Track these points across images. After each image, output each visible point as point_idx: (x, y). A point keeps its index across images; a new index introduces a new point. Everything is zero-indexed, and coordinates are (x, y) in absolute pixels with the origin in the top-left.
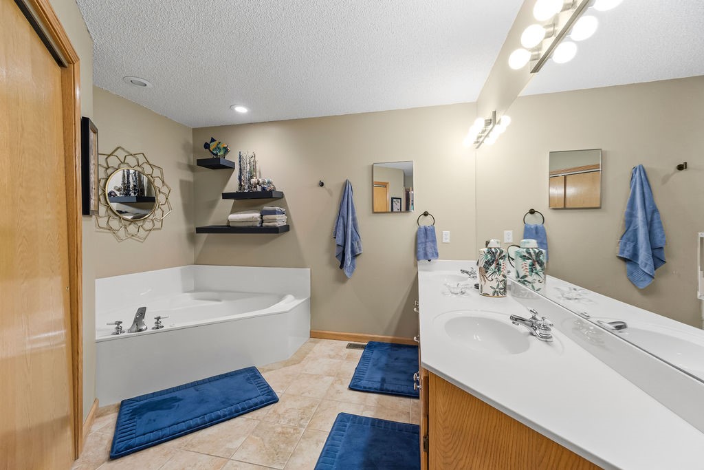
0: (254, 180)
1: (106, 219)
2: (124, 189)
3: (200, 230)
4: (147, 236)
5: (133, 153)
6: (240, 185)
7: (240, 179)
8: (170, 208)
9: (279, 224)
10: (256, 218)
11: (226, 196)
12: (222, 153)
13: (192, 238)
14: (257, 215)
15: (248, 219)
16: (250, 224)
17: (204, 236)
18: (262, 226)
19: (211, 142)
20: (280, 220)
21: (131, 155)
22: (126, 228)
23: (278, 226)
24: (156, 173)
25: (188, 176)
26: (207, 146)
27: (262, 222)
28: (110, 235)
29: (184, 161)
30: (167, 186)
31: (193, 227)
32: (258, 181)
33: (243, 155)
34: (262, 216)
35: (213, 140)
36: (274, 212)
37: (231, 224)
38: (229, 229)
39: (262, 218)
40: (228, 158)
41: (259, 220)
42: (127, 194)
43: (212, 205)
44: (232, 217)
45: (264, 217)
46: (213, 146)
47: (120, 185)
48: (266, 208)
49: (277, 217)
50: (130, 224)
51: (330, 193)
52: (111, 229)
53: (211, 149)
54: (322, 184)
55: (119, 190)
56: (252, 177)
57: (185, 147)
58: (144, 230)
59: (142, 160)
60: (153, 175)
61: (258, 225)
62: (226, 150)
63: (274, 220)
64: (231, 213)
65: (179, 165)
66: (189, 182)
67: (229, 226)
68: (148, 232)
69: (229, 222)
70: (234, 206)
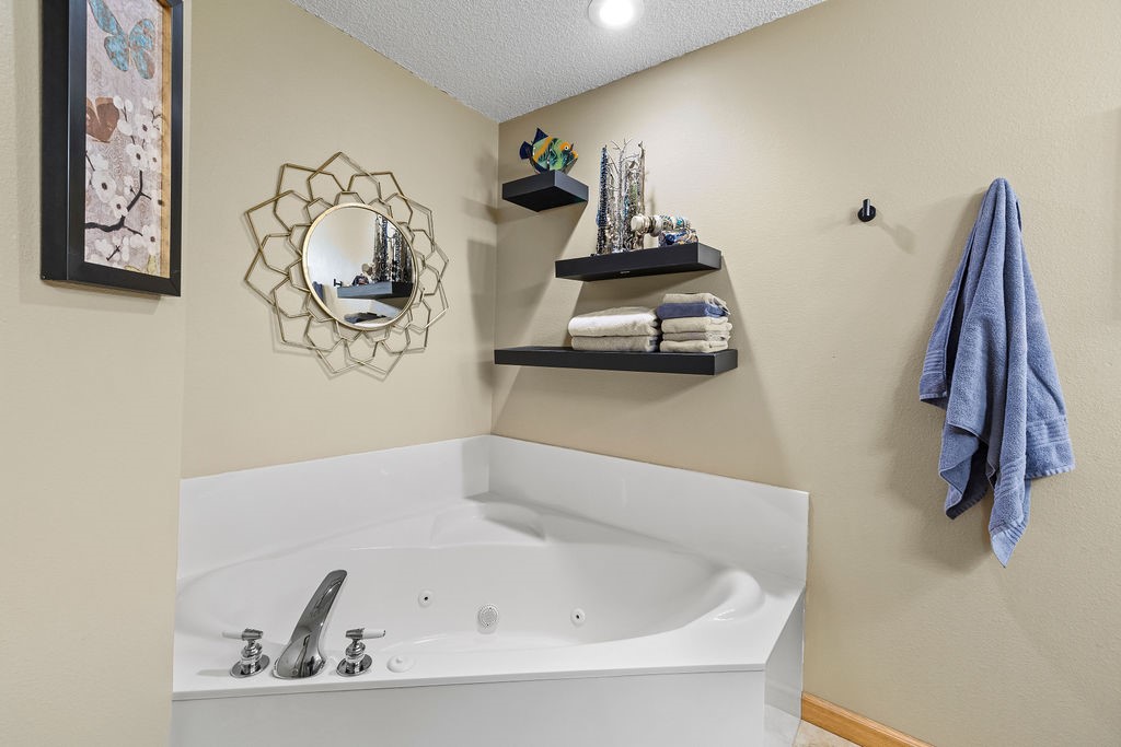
0: (639, 220)
1: (303, 322)
2: (378, 271)
3: (504, 357)
4: (394, 365)
5: (369, 171)
6: (602, 238)
7: (602, 222)
8: (445, 304)
9: (711, 345)
10: (645, 326)
11: (566, 269)
12: (558, 166)
13: (488, 377)
14: (648, 318)
15: (619, 329)
16: (626, 344)
17: (513, 371)
18: (657, 350)
19: (537, 139)
20: (713, 335)
21: (367, 175)
22: (346, 345)
23: (708, 351)
24: (419, 221)
25: (486, 233)
26: (526, 151)
27: (659, 338)
28: (311, 361)
29: (480, 198)
30: (440, 251)
31: (492, 347)
32: (652, 222)
33: (613, 156)
34: (659, 321)
35: (540, 135)
36: (698, 310)
37: (574, 344)
38: (567, 356)
39: (658, 327)
40: (573, 174)
41: (652, 331)
42: (382, 279)
43: (533, 296)
44: (582, 324)
45: (667, 325)
46: (539, 149)
47: (371, 263)
48: (673, 297)
49: (708, 322)
50: (355, 338)
51: (905, 240)
52: (312, 346)
53: (536, 155)
54: (866, 214)
55: (370, 272)
56: (632, 213)
57: (483, 164)
58: (388, 351)
59: (388, 188)
60: (412, 227)
61: (649, 348)
62: (569, 157)
63: (699, 334)
64: (577, 313)
65: (468, 206)
66: (488, 247)
67: (571, 348)
68: (395, 357)
69: (568, 337)
70: (582, 299)
